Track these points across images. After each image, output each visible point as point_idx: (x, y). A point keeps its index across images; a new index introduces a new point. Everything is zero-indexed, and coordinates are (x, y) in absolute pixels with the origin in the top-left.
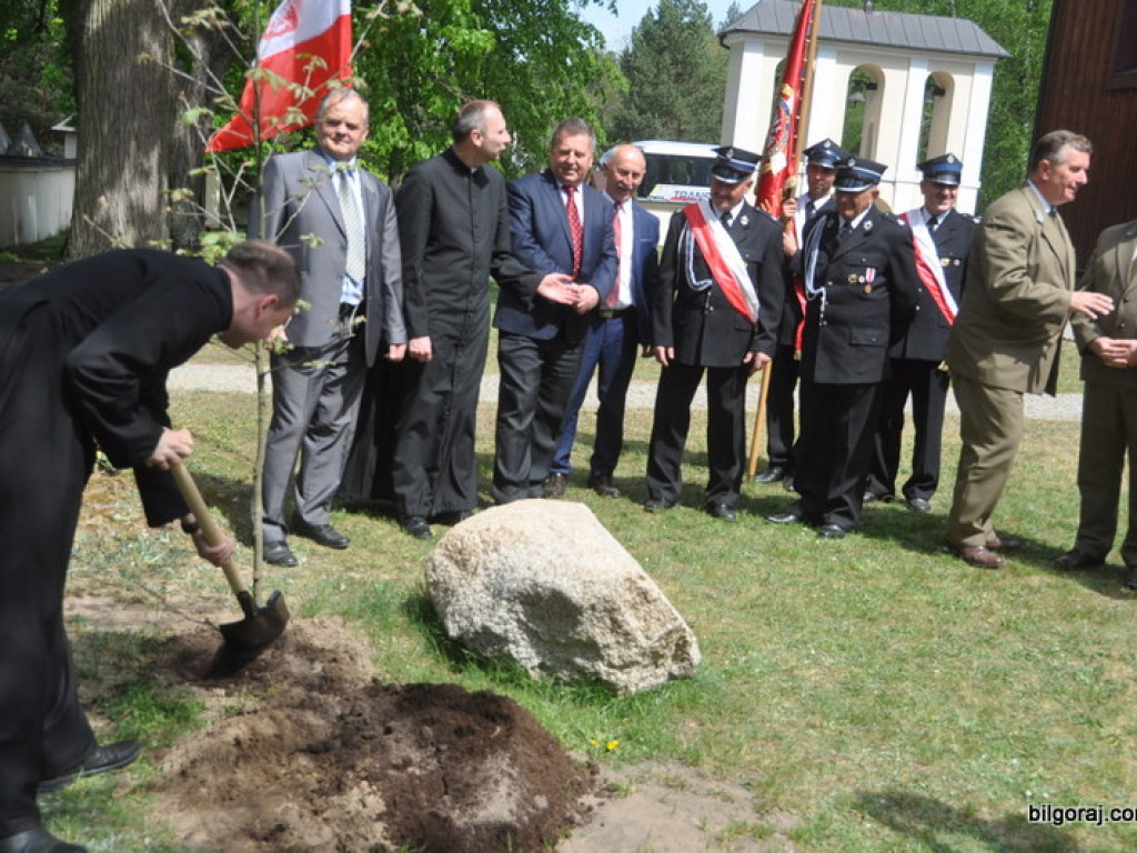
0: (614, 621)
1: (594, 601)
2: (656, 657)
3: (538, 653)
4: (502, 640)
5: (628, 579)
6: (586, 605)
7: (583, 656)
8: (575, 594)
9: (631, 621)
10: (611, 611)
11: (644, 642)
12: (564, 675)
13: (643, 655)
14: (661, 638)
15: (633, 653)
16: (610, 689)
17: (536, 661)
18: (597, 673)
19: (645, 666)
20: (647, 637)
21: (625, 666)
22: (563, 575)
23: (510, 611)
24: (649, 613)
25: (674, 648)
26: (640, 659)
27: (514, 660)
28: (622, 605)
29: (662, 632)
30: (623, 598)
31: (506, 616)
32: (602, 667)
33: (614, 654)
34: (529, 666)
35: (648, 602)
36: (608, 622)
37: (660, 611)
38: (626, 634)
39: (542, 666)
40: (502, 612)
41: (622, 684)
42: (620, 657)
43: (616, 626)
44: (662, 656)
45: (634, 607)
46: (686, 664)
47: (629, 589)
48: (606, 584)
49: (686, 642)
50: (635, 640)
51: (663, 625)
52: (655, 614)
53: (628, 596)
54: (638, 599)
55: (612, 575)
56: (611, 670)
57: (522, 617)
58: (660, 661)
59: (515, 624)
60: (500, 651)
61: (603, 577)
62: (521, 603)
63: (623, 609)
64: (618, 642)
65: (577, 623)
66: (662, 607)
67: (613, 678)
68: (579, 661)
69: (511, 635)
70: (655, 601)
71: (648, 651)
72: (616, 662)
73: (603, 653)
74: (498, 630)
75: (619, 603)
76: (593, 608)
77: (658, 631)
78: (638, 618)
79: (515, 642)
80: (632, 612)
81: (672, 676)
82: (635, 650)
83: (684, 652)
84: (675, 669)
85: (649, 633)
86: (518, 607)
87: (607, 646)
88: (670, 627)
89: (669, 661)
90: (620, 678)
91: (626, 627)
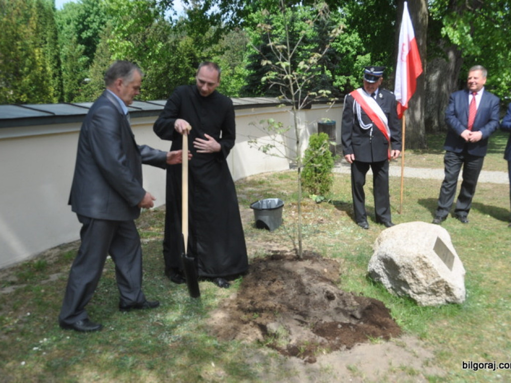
0: (413, 274)
1: (403, 264)
2: (434, 292)
3: (390, 283)
4: (378, 276)
5: (418, 257)
6: (400, 265)
7: (404, 286)
8: (397, 261)
9: (420, 275)
10: (411, 269)
11: (426, 285)
12: (399, 293)
13: (426, 290)
14: (433, 284)
15: (421, 289)
16: (414, 302)
17: (390, 286)
18: (409, 295)
19: (429, 295)
20: (427, 283)
21: (419, 293)
22: (394, 252)
23: (380, 264)
24: (428, 272)
25: (444, 289)
26: (425, 291)
27: (382, 284)
28: (415, 267)
29: (434, 281)
30: (416, 265)
31: (379, 266)
32: (410, 292)
33: (414, 287)
34: (387, 287)
35: (428, 268)
36: (411, 274)
37: (432, 272)
38: (418, 280)
39: (392, 288)
40: (378, 264)
41: (418, 301)
42: (417, 289)
43: (414, 276)
44: (438, 292)
45: (421, 269)
46: (453, 297)
47: (419, 261)
48: (408, 258)
49: (449, 288)
50: (421, 283)
51: (434, 279)
52: (430, 273)
53: (418, 264)
54: (423, 266)
55: (412, 254)
56: (414, 294)
57: (384, 267)
58: (438, 294)
59: (382, 270)
60: (379, 279)
61: (408, 255)
62: (383, 262)
63: (415, 269)
64: (415, 283)
65: (399, 273)
66: (433, 271)
67: (415, 298)
68: (403, 288)
69: (381, 274)
70: (430, 268)
71: (428, 289)
72: (415, 291)
73: (411, 286)
74: (377, 271)
75: (414, 266)
76: (403, 267)
77: (432, 281)
78: (424, 274)
79: (383, 277)
80: (421, 271)
81: (447, 302)
82: (422, 287)
83: (450, 292)
84: (448, 298)
85: (428, 281)
86: (382, 263)
87: (411, 284)
88: (437, 279)
89: (444, 295)
90: (418, 298)
91: (417, 277)
